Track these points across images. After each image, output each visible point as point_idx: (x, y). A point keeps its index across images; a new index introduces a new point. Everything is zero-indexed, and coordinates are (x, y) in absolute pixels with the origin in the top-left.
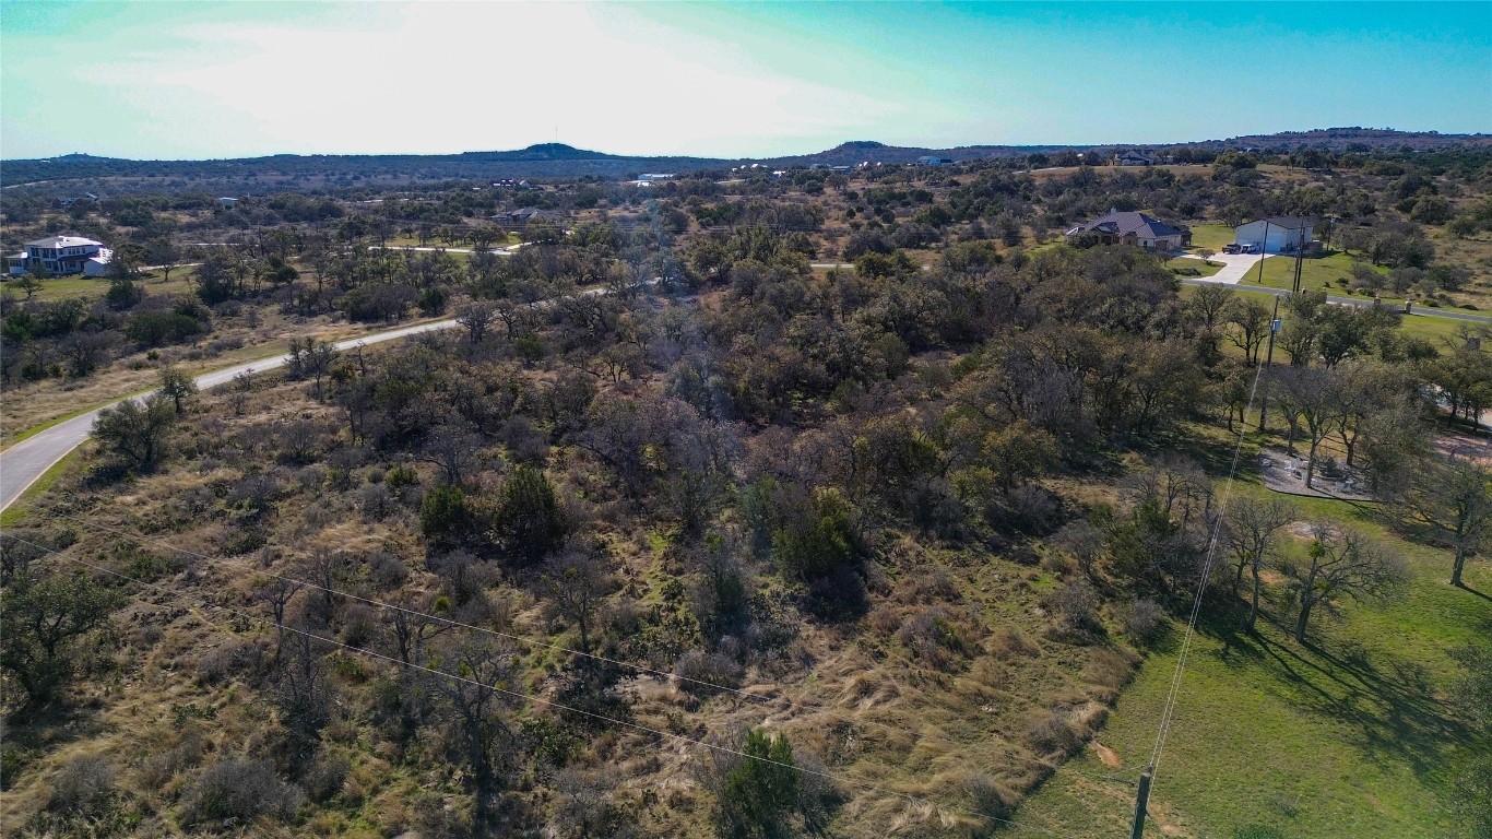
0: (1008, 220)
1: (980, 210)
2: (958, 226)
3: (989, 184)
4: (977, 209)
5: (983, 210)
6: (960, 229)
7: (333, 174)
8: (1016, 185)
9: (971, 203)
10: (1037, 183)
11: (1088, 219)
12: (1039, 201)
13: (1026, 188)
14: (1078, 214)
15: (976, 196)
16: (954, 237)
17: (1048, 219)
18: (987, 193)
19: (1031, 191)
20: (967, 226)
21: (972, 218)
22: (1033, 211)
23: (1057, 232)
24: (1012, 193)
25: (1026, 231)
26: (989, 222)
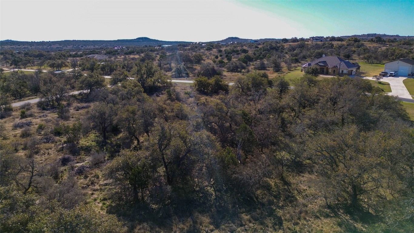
0: (275, 60)
1: (264, 56)
2: (256, 62)
3: (268, 47)
4: (263, 56)
5: (265, 56)
6: (256, 63)
7: (75, 45)
8: (278, 47)
9: (261, 53)
10: (285, 47)
11: (307, 60)
12: (287, 53)
13: (281, 48)
14: (303, 58)
15: (263, 51)
16: (253, 67)
17: (292, 60)
18: (268, 50)
19: (284, 49)
20: (258, 62)
21: (261, 59)
22: (285, 56)
23: (296, 65)
24: (277, 50)
25: (283, 64)
26: (268, 60)
